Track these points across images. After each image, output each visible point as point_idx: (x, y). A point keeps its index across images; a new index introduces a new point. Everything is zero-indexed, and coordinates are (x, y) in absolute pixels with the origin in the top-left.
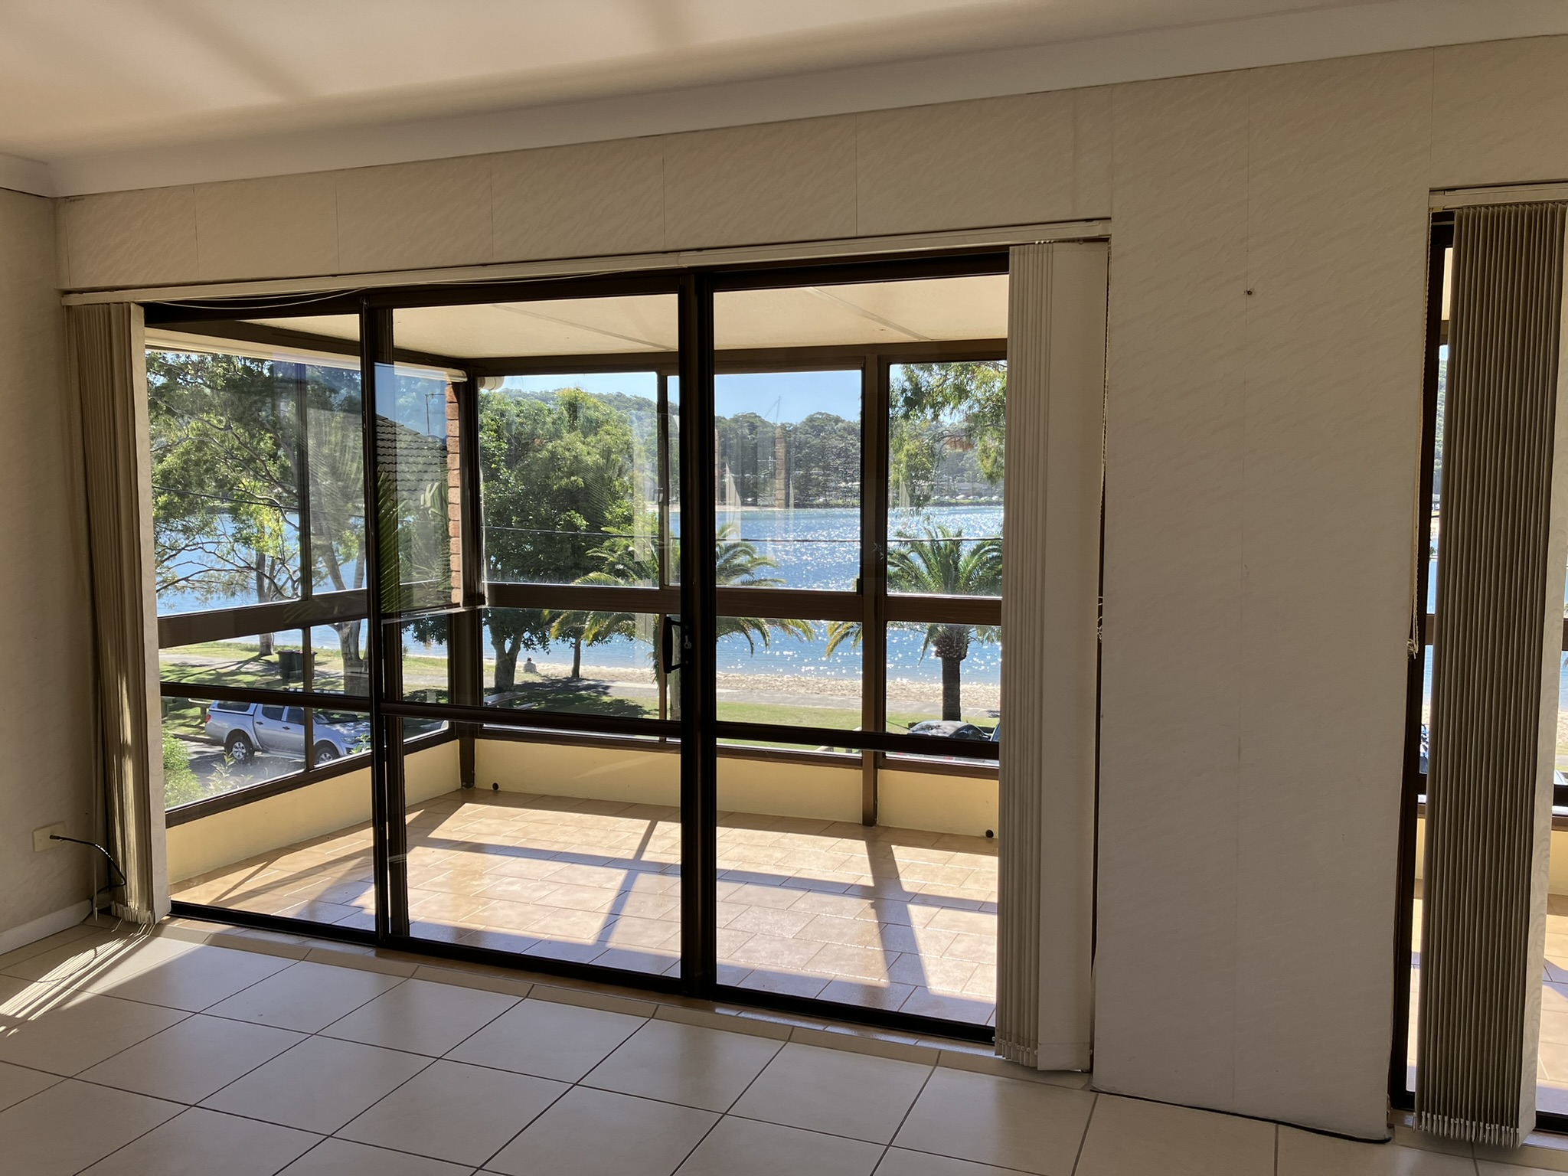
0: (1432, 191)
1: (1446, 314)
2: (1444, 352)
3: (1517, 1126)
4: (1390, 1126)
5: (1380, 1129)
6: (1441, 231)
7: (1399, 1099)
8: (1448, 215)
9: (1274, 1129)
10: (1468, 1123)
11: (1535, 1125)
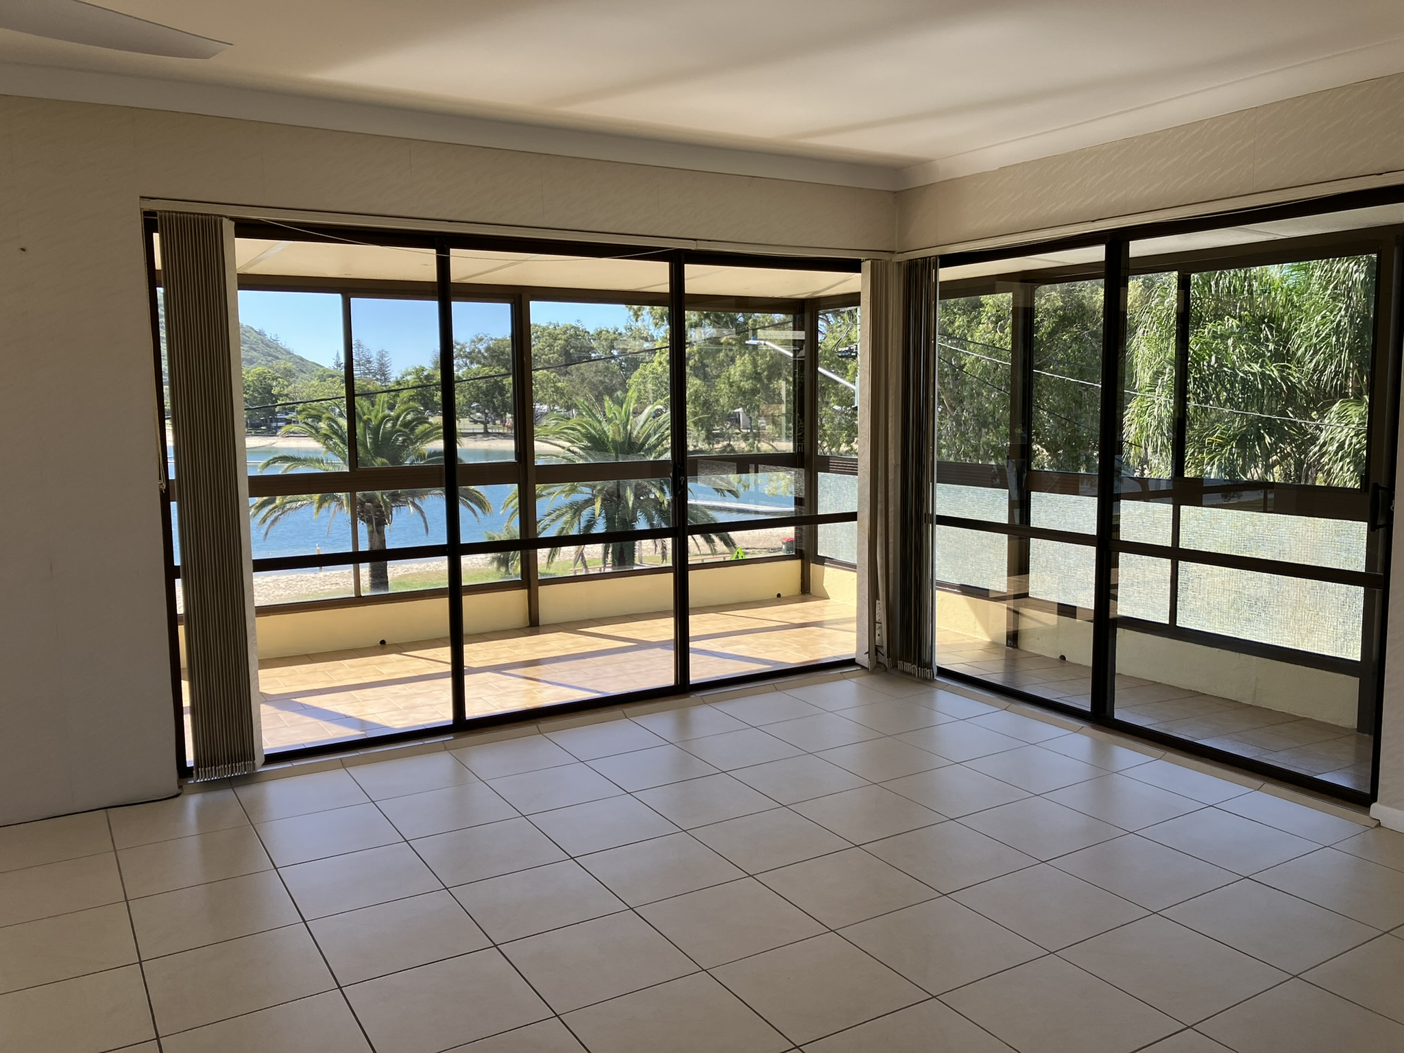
0: (141, 197)
1: (158, 265)
2: (160, 291)
3: (254, 759)
4: (180, 787)
5: (176, 790)
6: (150, 223)
7: (184, 772)
8: (154, 213)
9: (105, 814)
10: (226, 766)
11: (264, 760)
